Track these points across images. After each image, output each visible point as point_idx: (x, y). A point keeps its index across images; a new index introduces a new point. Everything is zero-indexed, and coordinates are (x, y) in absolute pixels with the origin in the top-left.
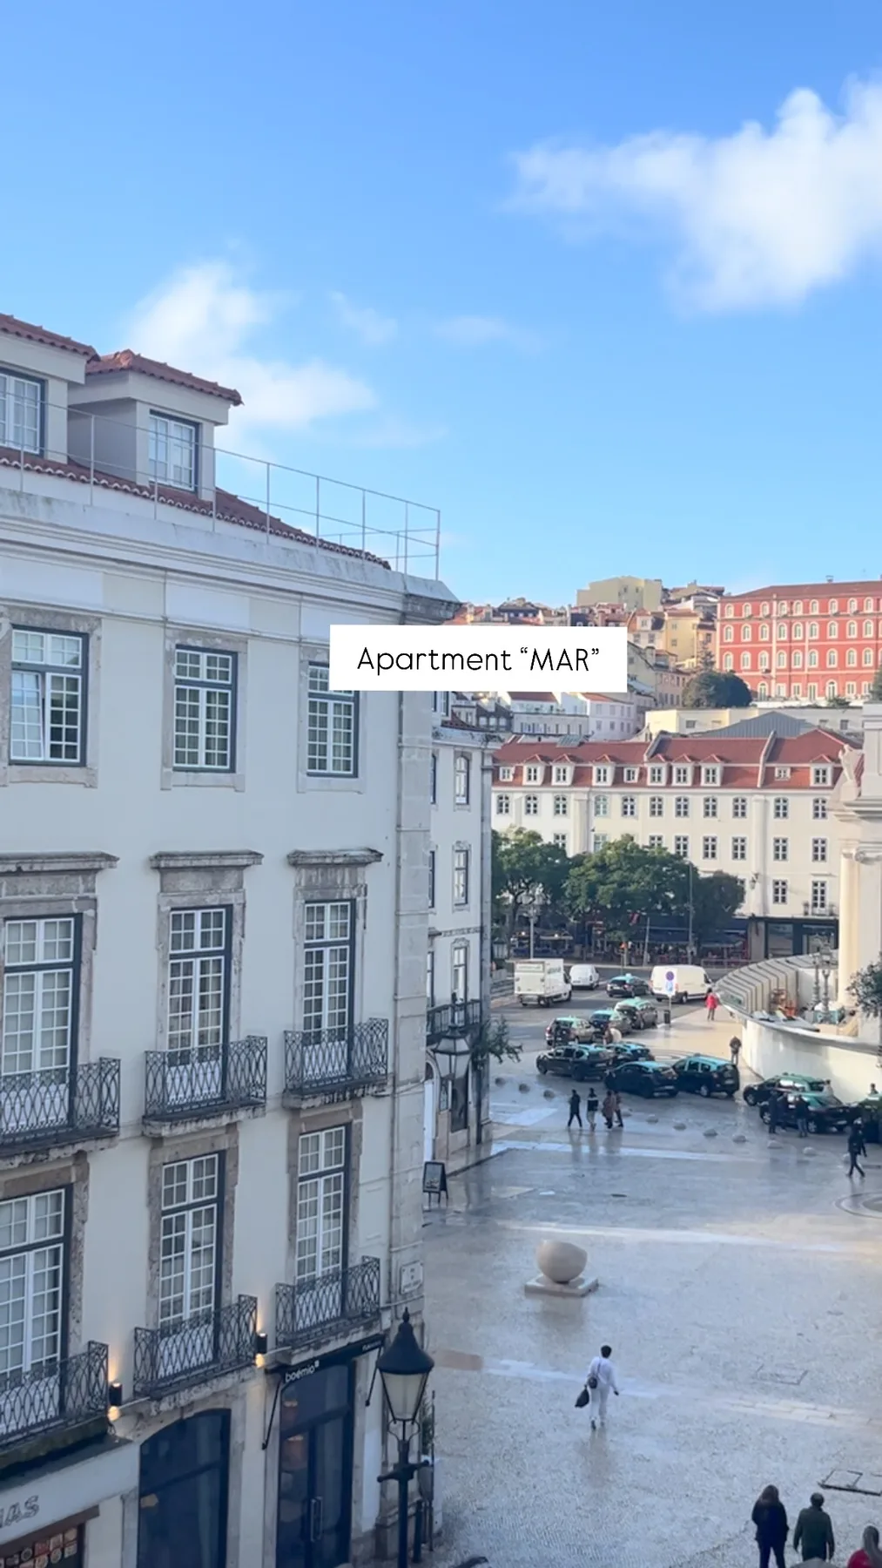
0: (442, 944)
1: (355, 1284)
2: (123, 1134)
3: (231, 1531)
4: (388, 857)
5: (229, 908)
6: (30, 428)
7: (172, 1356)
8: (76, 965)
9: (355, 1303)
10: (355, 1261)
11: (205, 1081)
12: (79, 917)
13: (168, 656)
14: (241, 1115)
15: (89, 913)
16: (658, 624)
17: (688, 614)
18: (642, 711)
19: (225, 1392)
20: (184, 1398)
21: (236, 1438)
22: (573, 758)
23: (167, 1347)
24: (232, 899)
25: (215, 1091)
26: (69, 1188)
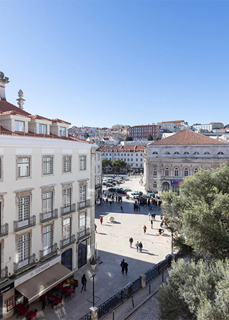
0: (97, 177)
1: (87, 231)
2: (59, 217)
3: (72, 262)
4: (90, 179)
5: (71, 188)
6: (45, 131)
7: (65, 243)
8: (52, 198)
9: (87, 233)
10: (87, 228)
11: (68, 209)
12: (52, 192)
13: (63, 158)
14: (73, 213)
15: (53, 191)
16: (122, 131)
17: (125, 129)
18: (120, 141)
19: (71, 247)
20: (66, 248)
21: (73, 252)
22: (112, 149)
23: (64, 242)
24: (71, 187)
25: (69, 210)
26: (52, 225)
